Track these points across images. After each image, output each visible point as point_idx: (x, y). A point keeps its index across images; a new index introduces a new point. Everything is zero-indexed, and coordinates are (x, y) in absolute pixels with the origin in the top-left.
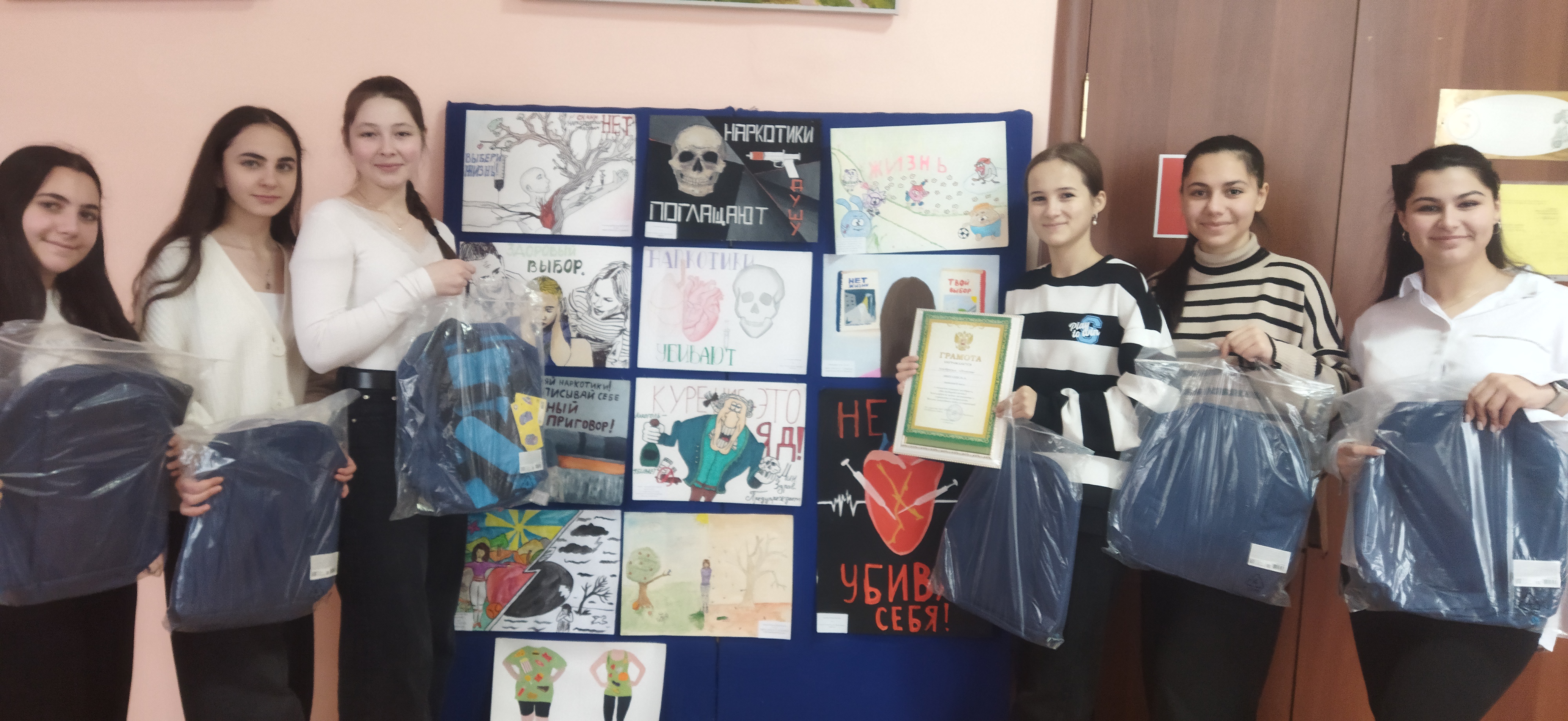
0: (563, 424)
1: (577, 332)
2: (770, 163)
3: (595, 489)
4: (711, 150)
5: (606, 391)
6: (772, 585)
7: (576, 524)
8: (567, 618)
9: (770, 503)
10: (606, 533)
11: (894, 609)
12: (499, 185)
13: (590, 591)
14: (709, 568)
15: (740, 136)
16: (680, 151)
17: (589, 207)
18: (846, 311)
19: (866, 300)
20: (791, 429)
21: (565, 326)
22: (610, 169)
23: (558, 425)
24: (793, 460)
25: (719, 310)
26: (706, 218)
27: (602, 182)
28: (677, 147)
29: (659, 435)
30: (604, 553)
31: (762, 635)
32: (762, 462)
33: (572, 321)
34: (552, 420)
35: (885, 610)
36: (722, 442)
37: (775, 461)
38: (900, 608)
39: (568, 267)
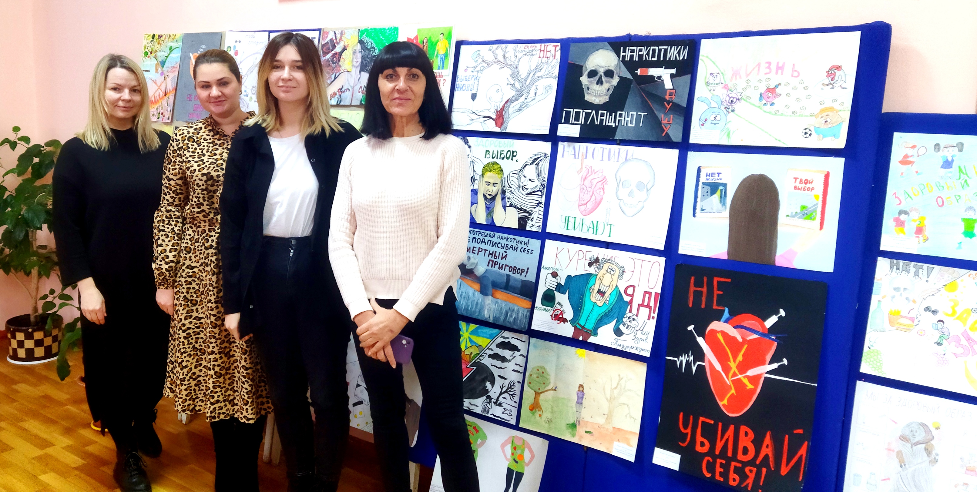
0: (497, 266)
1: (510, 202)
2: (652, 77)
3: (511, 316)
4: (610, 68)
5: (525, 246)
6: (626, 416)
7: (500, 340)
8: (488, 405)
9: (628, 350)
10: (519, 350)
11: (719, 461)
12: (474, 97)
13: (504, 390)
14: (583, 391)
15: (632, 57)
16: (589, 70)
17: (525, 111)
18: (701, 201)
19: (719, 192)
20: (650, 293)
21: (503, 199)
22: (542, 84)
23: (494, 267)
24: (649, 319)
25: (604, 193)
26: (602, 121)
27: (536, 94)
28: (587, 66)
29: (557, 284)
30: (516, 364)
31: (615, 453)
32: (625, 316)
33: (508, 194)
34: (491, 262)
35: (711, 460)
36: (598, 296)
37: (635, 317)
38: (724, 462)
39: (508, 156)
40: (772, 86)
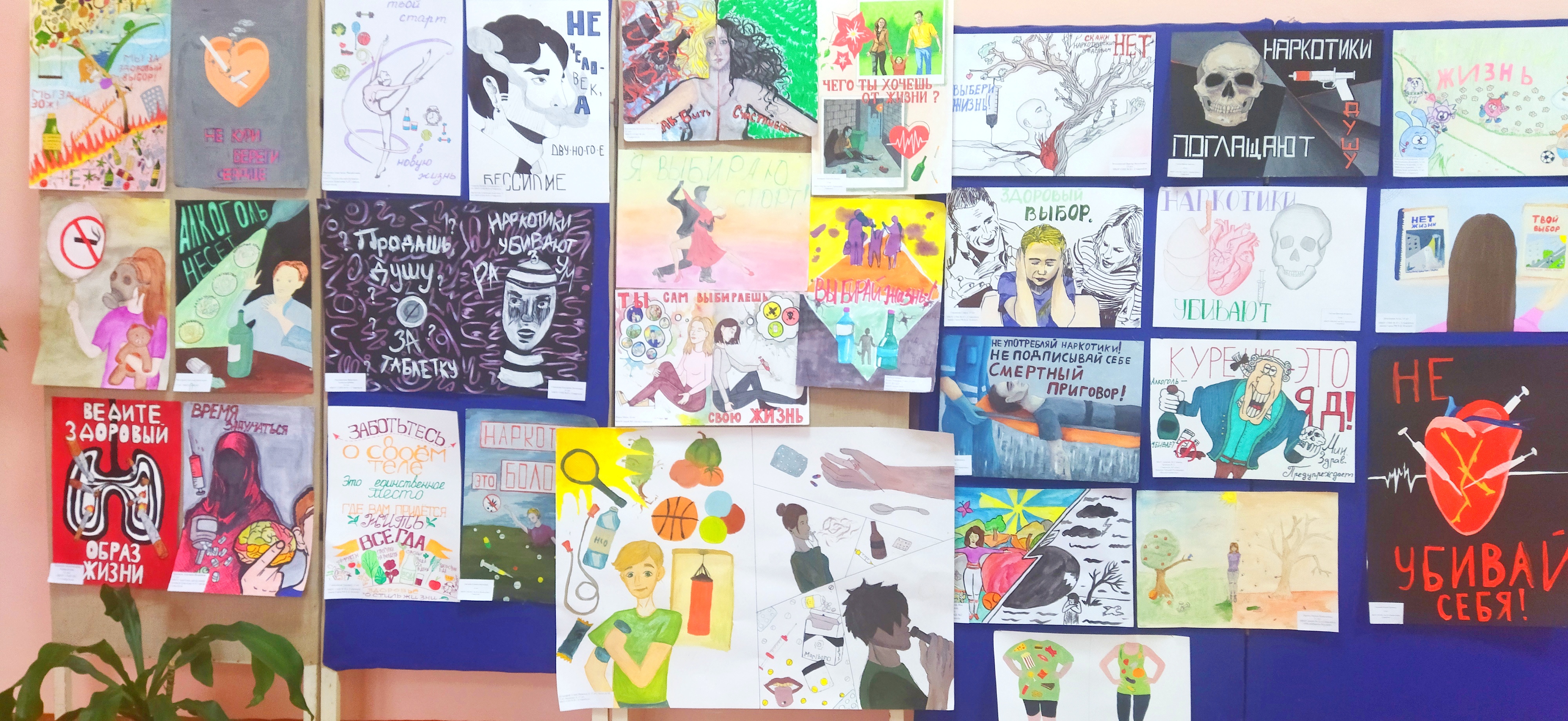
0: (1066, 392)
1: (1082, 288)
2: (1318, 84)
3: (1106, 464)
4: (1246, 71)
5: (1115, 354)
6: (1313, 572)
7: (1083, 505)
8: (1074, 608)
9: (1313, 479)
10: (1115, 514)
11: (1459, 596)
12: (992, 120)
13: (1099, 578)
14: (1237, 552)
15: (1282, 54)
16: (1207, 74)
17: (1097, 143)
18: (1407, 257)
19: (1433, 242)
20: (1338, 395)
21: (1068, 283)
22: (1122, 98)
23: (1061, 393)
24: (1342, 430)
25: (1253, 259)
26: (1238, 151)
27: (1113, 113)
28: (1204, 69)
29: (1178, 403)
30: (1114, 536)
31: (1301, 627)
32: (1303, 432)
33: (1076, 275)
34: (1053, 387)
35: (1449, 598)
36: (1253, 411)
37: (1318, 431)
38: (1466, 595)
39: (1073, 214)
40: (1497, 97)
